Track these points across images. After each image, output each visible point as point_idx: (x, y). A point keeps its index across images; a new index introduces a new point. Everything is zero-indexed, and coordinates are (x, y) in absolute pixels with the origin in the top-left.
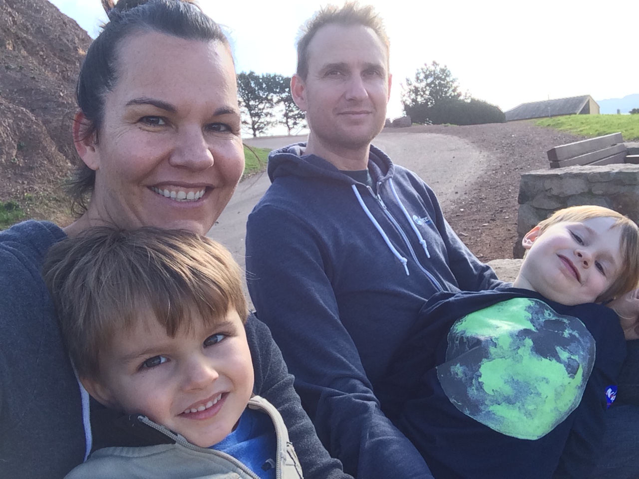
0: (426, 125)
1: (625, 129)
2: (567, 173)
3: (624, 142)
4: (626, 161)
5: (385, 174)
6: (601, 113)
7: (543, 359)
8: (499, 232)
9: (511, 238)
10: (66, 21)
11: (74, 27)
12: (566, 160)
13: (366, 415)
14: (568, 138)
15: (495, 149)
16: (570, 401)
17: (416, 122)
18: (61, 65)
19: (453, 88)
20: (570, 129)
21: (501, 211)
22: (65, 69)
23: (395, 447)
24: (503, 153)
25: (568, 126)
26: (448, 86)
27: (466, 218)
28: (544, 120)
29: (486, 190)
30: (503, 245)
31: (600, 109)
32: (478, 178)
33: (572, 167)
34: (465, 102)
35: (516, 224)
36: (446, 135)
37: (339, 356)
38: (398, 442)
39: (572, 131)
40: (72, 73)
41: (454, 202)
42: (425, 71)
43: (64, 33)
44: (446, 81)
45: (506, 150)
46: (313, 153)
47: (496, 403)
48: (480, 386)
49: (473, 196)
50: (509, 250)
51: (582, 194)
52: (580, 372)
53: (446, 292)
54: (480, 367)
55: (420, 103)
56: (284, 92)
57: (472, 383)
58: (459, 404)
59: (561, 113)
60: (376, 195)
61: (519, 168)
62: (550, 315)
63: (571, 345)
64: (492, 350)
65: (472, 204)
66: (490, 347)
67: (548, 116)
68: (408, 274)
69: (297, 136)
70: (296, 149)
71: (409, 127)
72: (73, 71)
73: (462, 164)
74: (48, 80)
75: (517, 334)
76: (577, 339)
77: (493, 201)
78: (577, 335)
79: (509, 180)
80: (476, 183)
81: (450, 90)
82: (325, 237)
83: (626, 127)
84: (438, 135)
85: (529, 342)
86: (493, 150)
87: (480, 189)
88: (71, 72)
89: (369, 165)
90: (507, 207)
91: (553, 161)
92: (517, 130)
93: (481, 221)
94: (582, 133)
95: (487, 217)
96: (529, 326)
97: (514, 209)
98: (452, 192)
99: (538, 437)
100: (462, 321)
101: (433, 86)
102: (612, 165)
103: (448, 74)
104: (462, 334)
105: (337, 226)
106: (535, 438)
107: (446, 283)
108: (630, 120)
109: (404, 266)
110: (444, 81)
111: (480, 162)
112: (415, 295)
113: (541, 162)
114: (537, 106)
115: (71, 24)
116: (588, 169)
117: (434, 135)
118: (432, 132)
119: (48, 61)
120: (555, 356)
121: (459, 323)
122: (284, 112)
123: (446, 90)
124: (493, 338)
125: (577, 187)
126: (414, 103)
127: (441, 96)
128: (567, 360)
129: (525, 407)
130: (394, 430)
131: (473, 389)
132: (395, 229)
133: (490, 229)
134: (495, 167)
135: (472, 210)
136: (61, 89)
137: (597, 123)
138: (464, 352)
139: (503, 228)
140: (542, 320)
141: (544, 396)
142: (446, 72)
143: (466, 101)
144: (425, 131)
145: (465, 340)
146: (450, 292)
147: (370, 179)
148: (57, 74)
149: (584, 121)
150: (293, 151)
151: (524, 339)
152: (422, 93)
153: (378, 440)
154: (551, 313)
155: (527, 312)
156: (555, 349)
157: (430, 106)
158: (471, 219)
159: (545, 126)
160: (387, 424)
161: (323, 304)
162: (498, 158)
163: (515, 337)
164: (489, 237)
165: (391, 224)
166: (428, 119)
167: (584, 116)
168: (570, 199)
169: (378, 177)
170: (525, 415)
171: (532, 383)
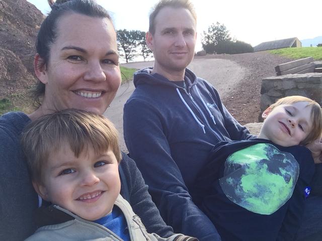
0: (214, 54)
1: (315, 54)
2: (285, 78)
3: (314, 61)
4: (315, 71)
5: (192, 82)
6: (303, 46)
7: (273, 174)
8: (251, 108)
9: (257, 111)
12: (285, 71)
13: (185, 204)
14: (285, 60)
16: (287, 195)
17: (209, 53)
18: (28, 28)
19: (227, 35)
21: (252, 98)
22: (30, 30)
23: (200, 220)
25: (286, 53)
27: (234, 101)
28: (273, 50)
29: (244, 87)
30: (253, 115)
32: (240, 81)
33: (288, 75)
34: (233, 42)
35: (260, 104)
36: (224, 59)
37: (171, 174)
38: (201, 217)
39: (288, 56)
40: (34, 32)
41: (228, 94)
42: (213, 27)
43: (29, 12)
44: (223, 32)
45: (254, 66)
46: (157, 72)
47: (250, 197)
49: (238, 90)
50: (256, 117)
51: (293, 89)
52: (291, 181)
53: (224, 141)
54: (241, 179)
55: (210, 43)
56: (141, 39)
57: (237, 187)
58: (231, 197)
59: (282, 47)
60: (188, 93)
61: (261, 76)
64: (247, 170)
65: (237, 94)
67: (275, 49)
68: (205, 133)
69: (148, 61)
70: (148, 70)
71: (205, 56)
73: (232, 74)
74: (21, 36)
76: (290, 164)
77: (248, 93)
78: (290, 162)
79: (256, 82)
80: (239, 84)
84: (220, 59)
85: (265, 166)
86: (248, 67)
87: (241, 87)
89: (185, 78)
90: (255, 96)
91: (278, 72)
92: (260, 56)
93: (242, 103)
94: (293, 57)
95: (245, 101)
96: (266, 158)
97: (258, 96)
98: (228, 88)
99: (271, 213)
100: (232, 156)
101: (217, 34)
102: (308, 73)
103: (225, 28)
104: (232, 162)
107: (224, 137)
108: (317, 50)
109: (203, 129)
111: (241, 73)
112: (208, 143)
113: (272, 72)
114: (270, 44)
116: (296, 76)
118: (217, 58)
119: (22, 26)
120: (279, 172)
122: (142, 50)
123: (224, 36)
124: (247, 164)
125: (290, 85)
126: (207, 44)
127: (221, 40)
128: (285, 175)
129: (264, 198)
130: (199, 211)
131: (238, 190)
132: (198, 110)
133: (247, 107)
134: (249, 75)
135: (237, 97)
136: (28, 40)
137: (300, 52)
138: (233, 171)
139: (253, 106)
140: (272, 154)
141: (273, 193)
144: (213, 58)
145: (233, 165)
146: (226, 141)
147: (185, 85)
148: (26, 33)
149: (294, 51)
150: (146, 72)
151: (263, 165)
152: (211, 38)
153: (191, 217)
154: (277, 151)
155: (264, 151)
156: (279, 169)
157: (216, 45)
158: (237, 102)
159: (274, 54)
161: (163, 148)
162: (250, 71)
163: (259, 163)
164: (246, 111)
165: (196, 108)
166: (215, 51)
167: (294, 48)
168: (287, 91)
169: (189, 83)
170: (264, 202)
171: (267, 186)
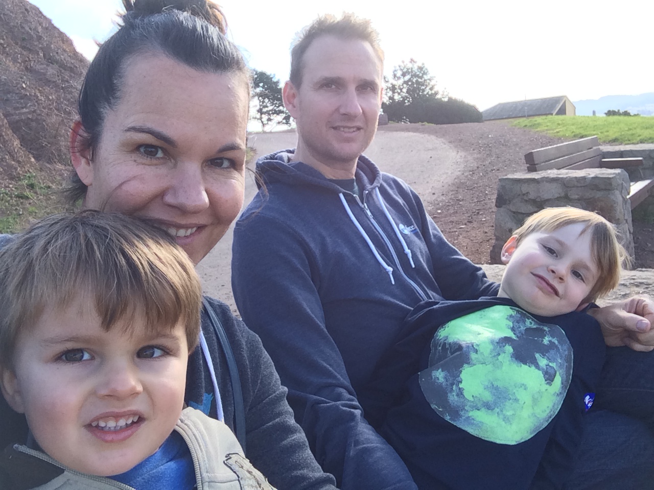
0: (403, 123)
1: (601, 131)
2: (544, 177)
3: (600, 145)
4: (602, 165)
5: (372, 182)
6: (577, 114)
7: (523, 365)
8: (476, 234)
9: (488, 241)
10: (28, 8)
11: (37, 15)
12: (543, 164)
14: (544, 139)
15: (472, 149)
16: (548, 407)
17: (393, 121)
18: (23, 55)
19: (430, 86)
20: (547, 130)
21: (478, 213)
22: (27, 59)
23: (379, 454)
24: (480, 153)
25: (545, 127)
26: (425, 84)
27: (442, 220)
28: (521, 120)
29: (463, 191)
30: (480, 248)
31: (576, 110)
32: (455, 179)
33: (549, 171)
34: (442, 101)
35: (493, 226)
36: (423, 134)
38: (382, 449)
39: (548, 132)
40: (35, 63)
41: (431, 203)
42: (402, 68)
43: (26, 20)
44: (423, 79)
45: (483, 150)
46: (301, 161)
47: (476, 409)
48: (460, 393)
49: (450, 197)
50: (486, 252)
51: (558, 199)
52: (558, 380)
53: (430, 300)
54: (461, 372)
55: (397, 101)
56: (258, 86)
57: (452, 389)
58: (440, 409)
59: (538, 114)
60: (363, 203)
61: (496, 170)
62: (531, 323)
63: (549, 352)
64: (473, 356)
65: (449, 205)
66: (471, 353)
67: (524, 116)
68: (393, 283)
69: (271, 132)
70: (284, 156)
71: (387, 126)
72: (36, 61)
73: (439, 165)
74: (9, 70)
75: (498, 341)
76: (556, 346)
77: (470, 203)
78: (556, 342)
79: (486, 182)
80: (453, 184)
81: (428, 88)
82: (312, 245)
83: (601, 129)
84: (415, 134)
85: (509, 349)
86: (470, 150)
87: (457, 191)
88: (35, 61)
90: (484, 209)
91: (530, 164)
92: (494, 130)
93: (458, 223)
94: (558, 134)
95: (464, 219)
96: (510, 334)
97: (490, 211)
98: (430, 192)
99: (516, 442)
100: (445, 327)
101: (410, 83)
102: (588, 169)
103: (426, 71)
104: (445, 340)
105: (324, 233)
106: (514, 443)
107: (430, 293)
108: (605, 123)
109: (389, 275)
110: (421, 79)
111: (457, 162)
112: (401, 304)
113: (517, 164)
114: (514, 106)
115: (34, 11)
116: (565, 173)
117: (411, 134)
118: (409, 131)
119: (9, 50)
120: (534, 363)
121: (442, 329)
122: (258, 107)
123: (424, 87)
124: (475, 344)
125: (554, 191)
126: (391, 101)
127: (418, 94)
128: (545, 368)
129: (504, 413)
130: (378, 437)
131: (453, 395)
132: (381, 239)
133: (467, 231)
134: (472, 168)
135: (449, 212)
136: (23, 80)
137: (573, 125)
138: (446, 358)
139: (479, 230)
140: (523, 328)
141: (521, 402)
142: (423, 70)
143: (443, 99)
144: (402, 130)
145: (447, 346)
146: (433, 300)
147: (356, 188)
148: (18, 64)
149: (560, 122)
150: (281, 158)
151: (504, 347)
152: (399, 91)
153: (363, 448)
154: (533, 322)
155: (508, 321)
156: (534, 355)
157: (407, 104)
158: (449, 221)
159: (522, 126)
160: (371, 432)
161: (310, 312)
162: (475, 159)
163: (496, 344)
164: (466, 240)
165: (377, 233)
166: (405, 117)
167: (561, 117)
168: (547, 203)
169: (365, 185)
170: (504, 420)
171: (510, 389)
